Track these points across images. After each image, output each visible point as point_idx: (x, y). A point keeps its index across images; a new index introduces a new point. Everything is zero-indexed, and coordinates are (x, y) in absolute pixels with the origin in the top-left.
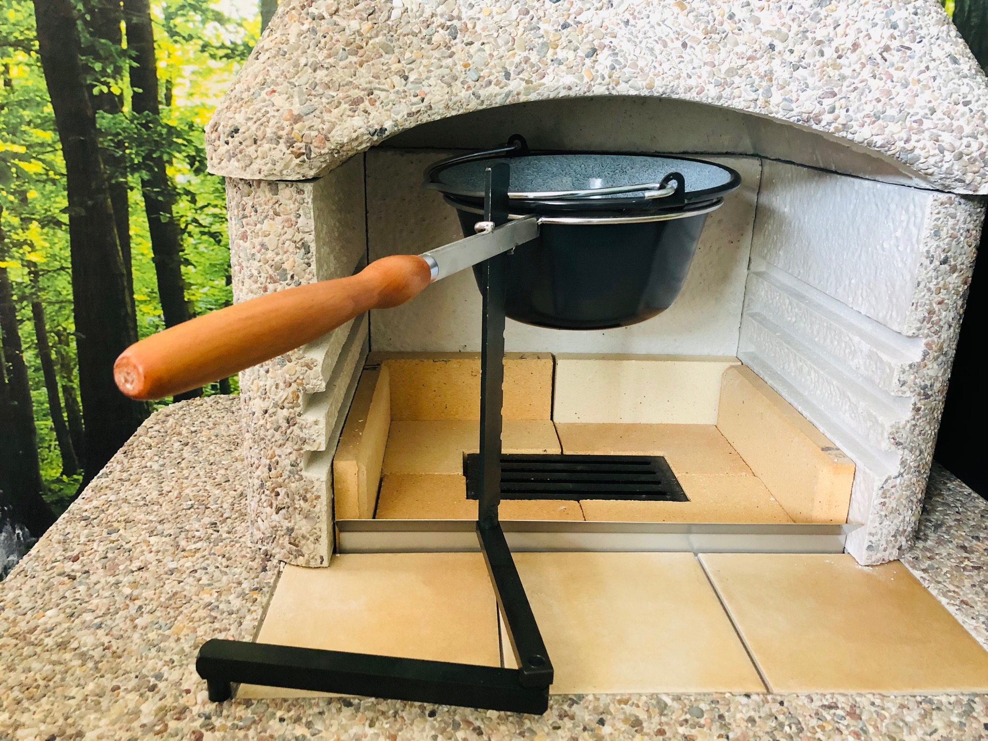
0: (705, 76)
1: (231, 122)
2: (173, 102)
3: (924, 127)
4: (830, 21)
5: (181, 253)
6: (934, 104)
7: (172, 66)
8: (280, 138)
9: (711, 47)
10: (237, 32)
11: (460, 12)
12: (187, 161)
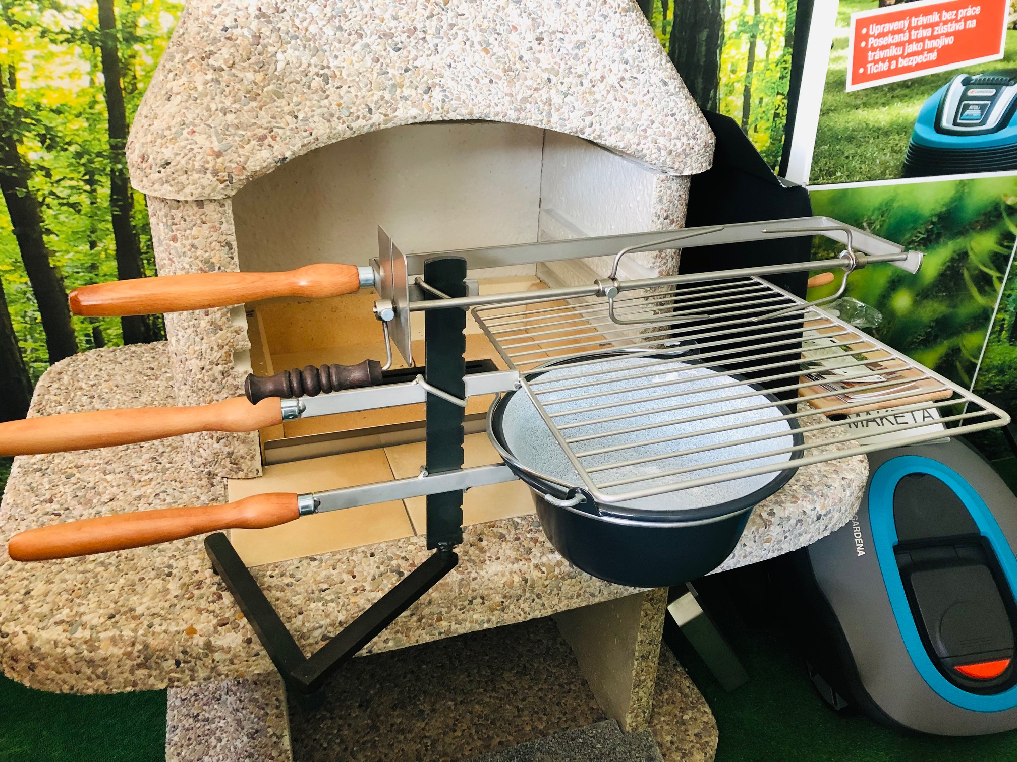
0: (507, 104)
1: (160, 157)
2: (17, 85)
3: (648, 134)
4: (585, 59)
5: (41, 224)
6: (653, 117)
7: (13, 52)
8: (207, 169)
9: (509, 82)
10: (75, 18)
11: (329, 62)
12: (38, 138)
